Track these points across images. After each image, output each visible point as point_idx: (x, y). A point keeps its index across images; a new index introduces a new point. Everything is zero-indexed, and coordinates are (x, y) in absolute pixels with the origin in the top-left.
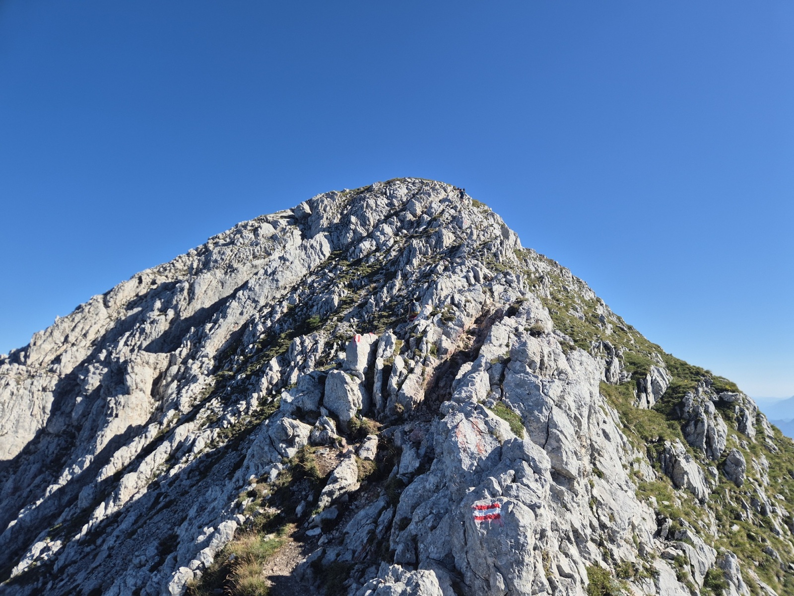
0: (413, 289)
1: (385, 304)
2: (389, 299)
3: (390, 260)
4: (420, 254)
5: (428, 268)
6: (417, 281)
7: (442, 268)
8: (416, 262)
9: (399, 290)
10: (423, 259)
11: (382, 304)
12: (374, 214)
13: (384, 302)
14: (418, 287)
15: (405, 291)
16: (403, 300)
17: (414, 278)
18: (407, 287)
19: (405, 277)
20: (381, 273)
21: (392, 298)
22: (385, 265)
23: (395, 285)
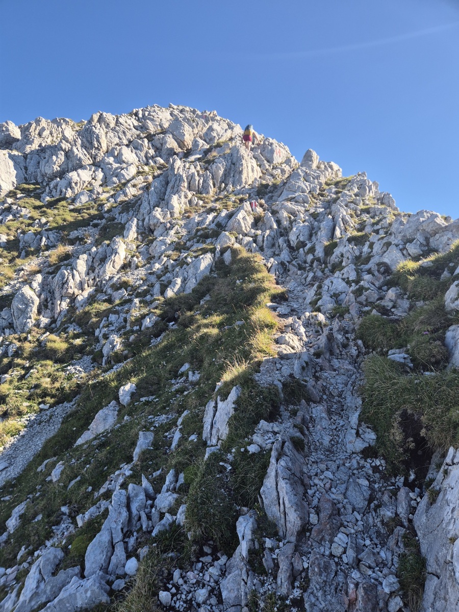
0: (166, 269)
1: (72, 308)
2: (88, 290)
3: (122, 202)
4: (189, 188)
5: (210, 217)
6: (179, 247)
7: (250, 220)
8: (178, 203)
9: (125, 267)
10: (195, 200)
11: (64, 305)
12: (111, 134)
13: (73, 298)
14: (182, 263)
15: (142, 272)
16: (130, 301)
17: (171, 237)
18: (150, 259)
19: (147, 233)
20: (95, 226)
21: (99, 289)
22: (109, 211)
23: (115, 252)
